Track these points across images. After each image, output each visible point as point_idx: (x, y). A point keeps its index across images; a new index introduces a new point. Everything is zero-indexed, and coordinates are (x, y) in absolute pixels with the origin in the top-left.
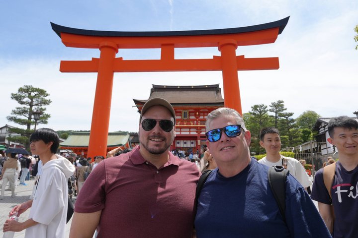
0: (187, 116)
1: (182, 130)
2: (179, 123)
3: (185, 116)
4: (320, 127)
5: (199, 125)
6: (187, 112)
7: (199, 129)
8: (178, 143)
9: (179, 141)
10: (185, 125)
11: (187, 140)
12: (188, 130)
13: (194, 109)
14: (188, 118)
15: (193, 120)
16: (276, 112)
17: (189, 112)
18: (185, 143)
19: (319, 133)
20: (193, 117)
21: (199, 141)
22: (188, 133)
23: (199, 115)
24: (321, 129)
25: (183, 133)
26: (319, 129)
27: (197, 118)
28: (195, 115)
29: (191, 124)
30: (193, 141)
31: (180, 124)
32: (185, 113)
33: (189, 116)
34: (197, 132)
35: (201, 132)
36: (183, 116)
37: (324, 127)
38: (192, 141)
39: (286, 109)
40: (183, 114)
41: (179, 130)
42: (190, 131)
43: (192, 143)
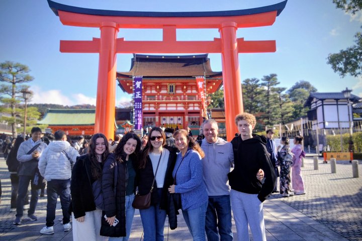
0: (174, 90)
1: (168, 105)
2: (165, 97)
3: (171, 90)
4: (312, 102)
5: (187, 100)
6: (174, 85)
7: (186, 105)
8: (164, 119)
9: (165, 117)
10: (172, 101)
11: (174, 116)
12: (175, 105)
13: (181, 83)
14: (174, 92)
15: (180, 95)
16: (269, 86)
17: (176, 86)
18: (172, 119)
19: (310, 108)
20: (179, 92)
21: (187, 117)
22: (174, 109)
23: (187, 90)
24: (313, 105)
25: (169, 109)
26: (311, 104)
27: (184, 92)
28: (182, 89)
29: (177, 99)
30: (180, 117)
31: (166, 99)
32: (171, 87)
33: (176, 90)
34: (184, 107)
35: (188, 107)
36: (169, 90)
37: (316, 102)
38: (179, 117)
39: (279, 83)
40: (169, 88)
41: (165, 105)
42: (177, 107)
43: (179, 119)
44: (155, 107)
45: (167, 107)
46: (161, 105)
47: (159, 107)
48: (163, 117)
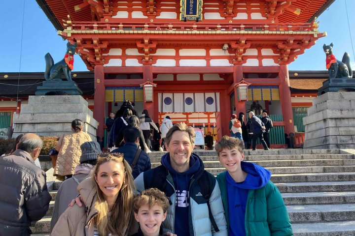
0: (199, 7)
1: (183, 52)
3: (191, 8)
8: (168, 101)
9: (170, 95)
12: (202, 52)
14: (199, 14)
18: (189, 101)
20: (214, 16)
23: (235, 10)
25: (184, 64)
27: (229, 17)
28: (223, 8)
30: (211, 95)
32: (191, 1)
33: (204, 10)
34: (230, 59)
38: (208, 95)
41: (172, 52)
42: (208, 58)
43: (210, 101)
44: (140, 59)
45: (177, 58)
46: (160, 52)
47: (154, 59)
48: (166, 95)
